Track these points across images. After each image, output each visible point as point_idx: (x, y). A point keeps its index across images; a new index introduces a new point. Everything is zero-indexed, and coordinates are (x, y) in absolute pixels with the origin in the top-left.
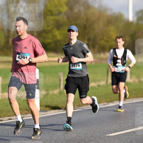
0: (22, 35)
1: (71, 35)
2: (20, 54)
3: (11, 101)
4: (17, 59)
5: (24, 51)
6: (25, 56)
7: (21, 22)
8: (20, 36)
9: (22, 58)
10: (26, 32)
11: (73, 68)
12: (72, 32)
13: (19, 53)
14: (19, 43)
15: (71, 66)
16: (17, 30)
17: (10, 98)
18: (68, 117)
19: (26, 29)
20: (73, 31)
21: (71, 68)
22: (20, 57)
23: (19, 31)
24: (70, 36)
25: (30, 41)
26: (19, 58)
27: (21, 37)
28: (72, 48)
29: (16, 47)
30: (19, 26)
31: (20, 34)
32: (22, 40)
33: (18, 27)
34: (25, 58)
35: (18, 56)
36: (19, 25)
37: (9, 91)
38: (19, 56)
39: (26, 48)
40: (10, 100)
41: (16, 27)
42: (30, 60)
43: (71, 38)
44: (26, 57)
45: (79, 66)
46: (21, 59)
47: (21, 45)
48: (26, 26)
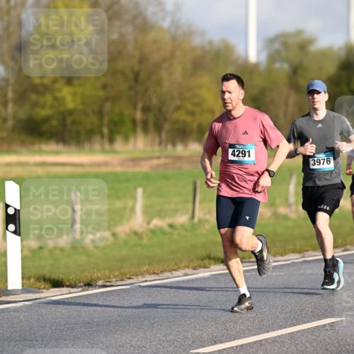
0: (234, 108)
1: (316, 100)
2: (235, 148)
4: (231, 157)
5: (243, 139)
6: (246, 150)
7: (232, 85)
8: (230, 111)
9: (240, 155)
10: (241, 104)
11: (316, 167)
12: (315, 96)
13: (232, 146)
15: (312, 162)
16: (225, 99)
19: (242, 97)
20: (318, 92)
21: (312, 167)
22: (236, 153)
23: (228, 101)
24: (313, 102)
26: (234, 155)
27: (233, 113)
28: (320, 125)
30: (230, 92)
31: (230, 107)
32: (235, 118)
34: (247, 154)
35: (230, 151)
36: (229, 90)
38: (234, 151)
41: (224, 92)
44: (249, 152)
45: (329, 162)
46: (237, 156)
47: (236, 127)
48: (242, 92)
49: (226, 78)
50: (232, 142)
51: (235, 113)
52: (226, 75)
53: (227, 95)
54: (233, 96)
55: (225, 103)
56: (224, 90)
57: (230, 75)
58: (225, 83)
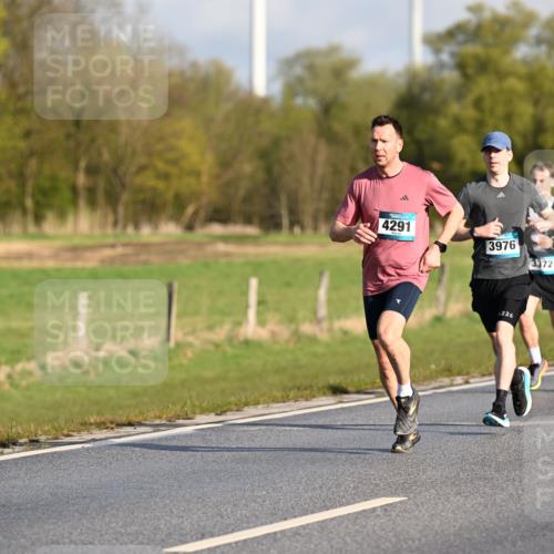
0: (388, 164)
1: (494, 160)
2: (389, 217)
4: (382, 231)
6: (405, 222)
7: (388, 131)
8: (383, 167)
9: (396, 227)
11: (496, 253)
12: (493, 154)
13: (383, 215)
15: (489, 245)
16: (376, 151)
19: (399, 149)
20: (498, 151)
21: (489, 253)
22: (390, 225)
23: (381, 153)
26: (387, 228)
27: (387, 170)
28: (501, 195)
30: (384, 141)
31: (383, 162)
32: (388, 177)
33: (380, 143)
34: (406, 226)
36: (382, 138)
38: (387, 222)
39: (405, 198)
41: (376, 141)
46: (392, 229)
47: (391, 190)
48: (401, 142)
49: (379, 122)
51: (390, 171)
53: (380, 146)
54: (388, 146)
55: (376, 157)
56: (376, 137)
58: (378, 129)
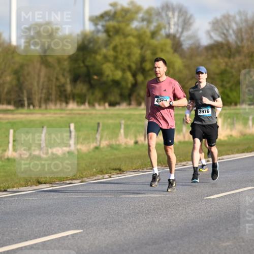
0: (161, 76)
1: (201, 77)
3: (151, 148)
4: (156, 103)
5: (163, 94)
7: (160, 63)
8: (159, 77)
10: (164, 74)
11: (201, 114)
12: (201, 75)
13: (157, 97)
14: (157, 86)
15: (199, 111)
17: (151, 145)
18: (194, 168)
19: (165, 70)
20: (202, 73)
21: (199, 114)
23: (158, 72)
24: (199, 78)
25: (170, 83)
26: (158, 102)
27: (160, 79)
28: (201, 92)
29: (154, 91)
30: (159, 68)
31: (159, 76)
33: (157, 68)
35: (156, 99)
37: (149, 138)
38: (158, 99)
39: (165, 90)
40: (149, 146)
41: (156, 68)
42: (171, 103)
43: (201, 81)
44: (166, 101)
45: (208, 112)
47: (160, 87)
48: (166, 68)
49: (157, 60)
50: (158, 95)
51: (161, 79)
52: (157, 58)
53: (157, 69)
54: (161, 70)
55: (156, 74)
56: (156, 66)
57: (160, 58)
58: (157, 63)
